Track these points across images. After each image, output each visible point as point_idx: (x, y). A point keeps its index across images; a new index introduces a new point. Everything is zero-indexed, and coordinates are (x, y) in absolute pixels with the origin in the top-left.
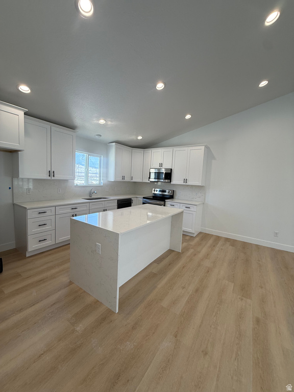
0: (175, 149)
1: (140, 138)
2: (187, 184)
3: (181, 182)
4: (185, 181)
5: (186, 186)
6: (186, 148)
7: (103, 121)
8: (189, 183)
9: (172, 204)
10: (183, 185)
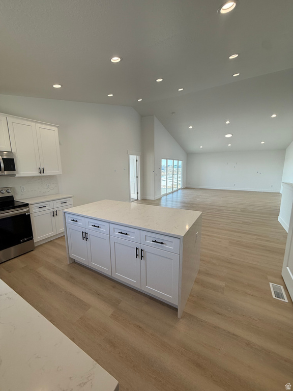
0: (11, 119)
3: (36, 173)
4: (41, 170)
8: (47, 173)
9: (41, 205)
10: (39, 176)
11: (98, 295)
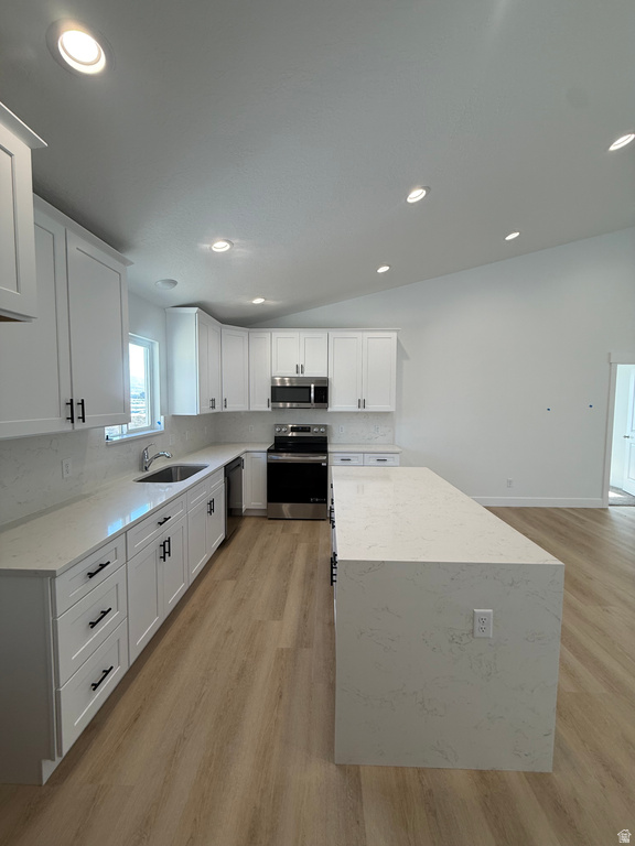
0: (333, 334)
1: (258, 301)
2: (365, 410)
3: (353, 407)
4: (362, 403)
5: (362, 414)
6: (359, 335)
7: (225, 244)
8: (370, 407)
9: (345, 456)
10: (357, 413)
11: (305, 616)
